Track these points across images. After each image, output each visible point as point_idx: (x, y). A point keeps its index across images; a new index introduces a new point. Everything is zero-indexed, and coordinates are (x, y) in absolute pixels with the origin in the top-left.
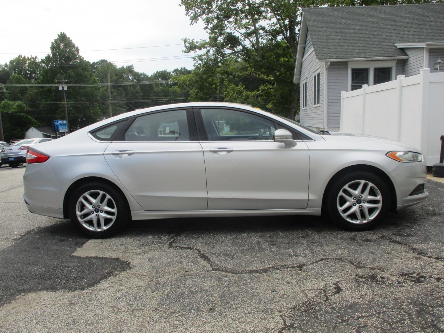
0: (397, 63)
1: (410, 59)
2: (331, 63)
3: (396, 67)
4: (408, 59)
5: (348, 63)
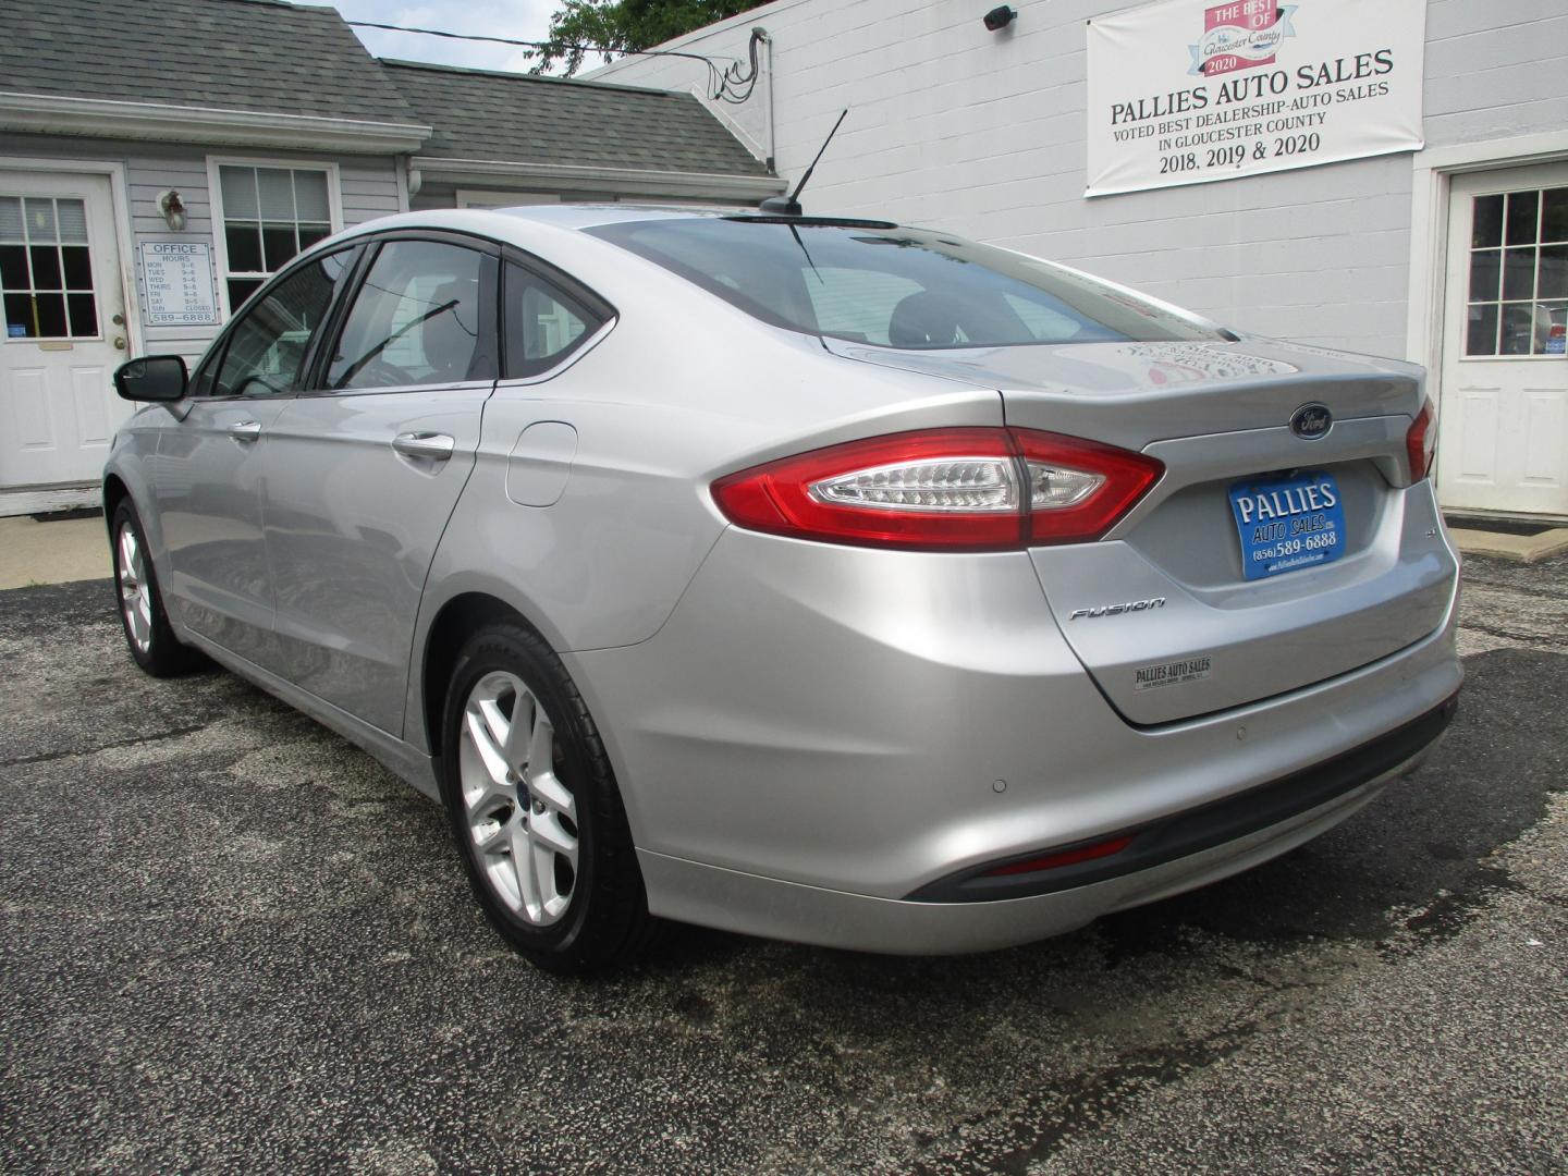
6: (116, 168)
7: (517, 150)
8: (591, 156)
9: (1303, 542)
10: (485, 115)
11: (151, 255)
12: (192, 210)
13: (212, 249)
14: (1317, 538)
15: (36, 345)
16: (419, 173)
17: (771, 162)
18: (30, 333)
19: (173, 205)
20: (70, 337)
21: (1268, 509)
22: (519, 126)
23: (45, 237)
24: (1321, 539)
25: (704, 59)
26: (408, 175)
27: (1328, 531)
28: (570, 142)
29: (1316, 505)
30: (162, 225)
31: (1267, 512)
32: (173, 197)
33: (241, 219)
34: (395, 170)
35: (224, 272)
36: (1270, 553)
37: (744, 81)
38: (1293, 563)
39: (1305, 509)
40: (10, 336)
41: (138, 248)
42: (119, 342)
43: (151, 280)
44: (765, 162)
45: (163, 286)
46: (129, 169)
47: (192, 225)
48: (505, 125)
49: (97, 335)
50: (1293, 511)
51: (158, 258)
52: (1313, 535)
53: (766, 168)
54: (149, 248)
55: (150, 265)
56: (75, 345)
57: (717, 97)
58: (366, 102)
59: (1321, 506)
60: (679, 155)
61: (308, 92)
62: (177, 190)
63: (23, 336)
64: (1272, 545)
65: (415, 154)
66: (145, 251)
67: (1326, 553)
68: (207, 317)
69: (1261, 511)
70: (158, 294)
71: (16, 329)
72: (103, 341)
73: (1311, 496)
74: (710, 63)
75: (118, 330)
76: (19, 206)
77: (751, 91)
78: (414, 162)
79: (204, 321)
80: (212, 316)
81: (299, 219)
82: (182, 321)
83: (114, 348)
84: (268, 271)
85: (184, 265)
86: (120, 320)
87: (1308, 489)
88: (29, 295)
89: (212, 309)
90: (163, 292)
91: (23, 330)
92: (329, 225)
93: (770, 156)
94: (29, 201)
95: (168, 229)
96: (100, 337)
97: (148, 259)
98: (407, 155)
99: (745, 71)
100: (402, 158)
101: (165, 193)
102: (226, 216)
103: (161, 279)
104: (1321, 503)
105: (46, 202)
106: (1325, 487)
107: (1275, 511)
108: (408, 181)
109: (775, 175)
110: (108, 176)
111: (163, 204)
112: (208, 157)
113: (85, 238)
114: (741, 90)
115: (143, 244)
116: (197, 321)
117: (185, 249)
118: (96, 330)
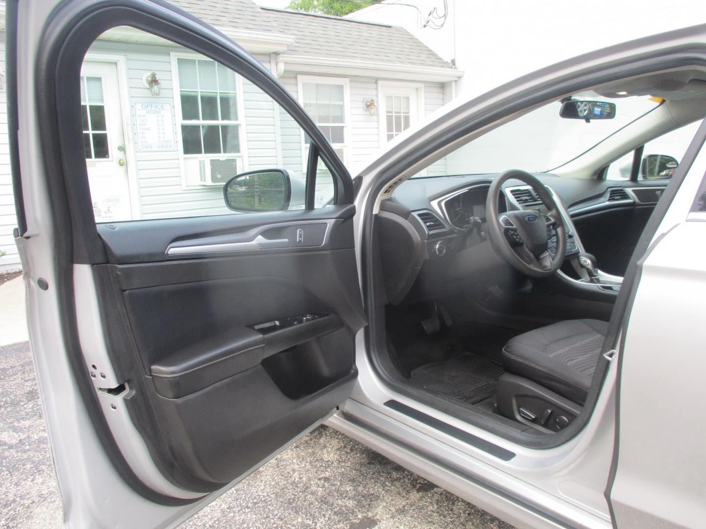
6: (120, 58)
7: (330, 52)
8: (367, 56)
10: (309, 34)
11: (140, 110)
12: (163, 84)
13: (173, 107)
16: (283, 64)
17: (453, 62)
19: (154, 81)
20: (93, 158)
22: (328, 40)
25: (415, 7)
26: (277, 65)
28: (355, 49)
30: (147, 93)
32: (154, 76)
33: (190, 90)
34: (270, 62)
35: (180, 121)
37: (440, 18)
41: (132, 106)
42: (122, 162)
43: (140, 125)
44: (450, 62)
45: (146, 129)
46: (128, 59)
47: (163, 93)
48: (321, 39)
49: (108, 157)
51: (144, 112)
53: (451, 64)
54: (139, 106)
55: (139, 116)
56: (97, 163)
57: (425, 26)
58: (255, 23)
60: (408, 57)
61: (224, 16)
62: (155, 72)
65: (284, 53)
66: (136, 108)
68: (170, 147)
70: (144, 133)
72: (112, 161)
74: (418, 9)
75: (121, 154)
77: (444, 23)
78: (281, 58)
79: (169, 149)
80: (173, 147)
81: (220, 90)
82: (157, 149)
83: (119, 165)
84: (203, 119)
85: (158, 117)
86: (122, 149)
89: (173, 142)
90: (146, 132)
92: (236, 93)
93: (453, 58)
95: (150, 95)
96: (110, 158)
97: (138, 113)
98: (277, 54)
99: (441, 12)
100: (274, 55)
101: (149, 74)
102: (180, 88)
103: (145, 125)
108: (277, 68)
109: (456, 68)
110: (116, 63)
111: (147, 80)
112: (171, 53)
113: (102, 100)
114: (439, 22)
115: (136, 104)
116: (165, 149)
117: (158, 107)
118: (108, 155)
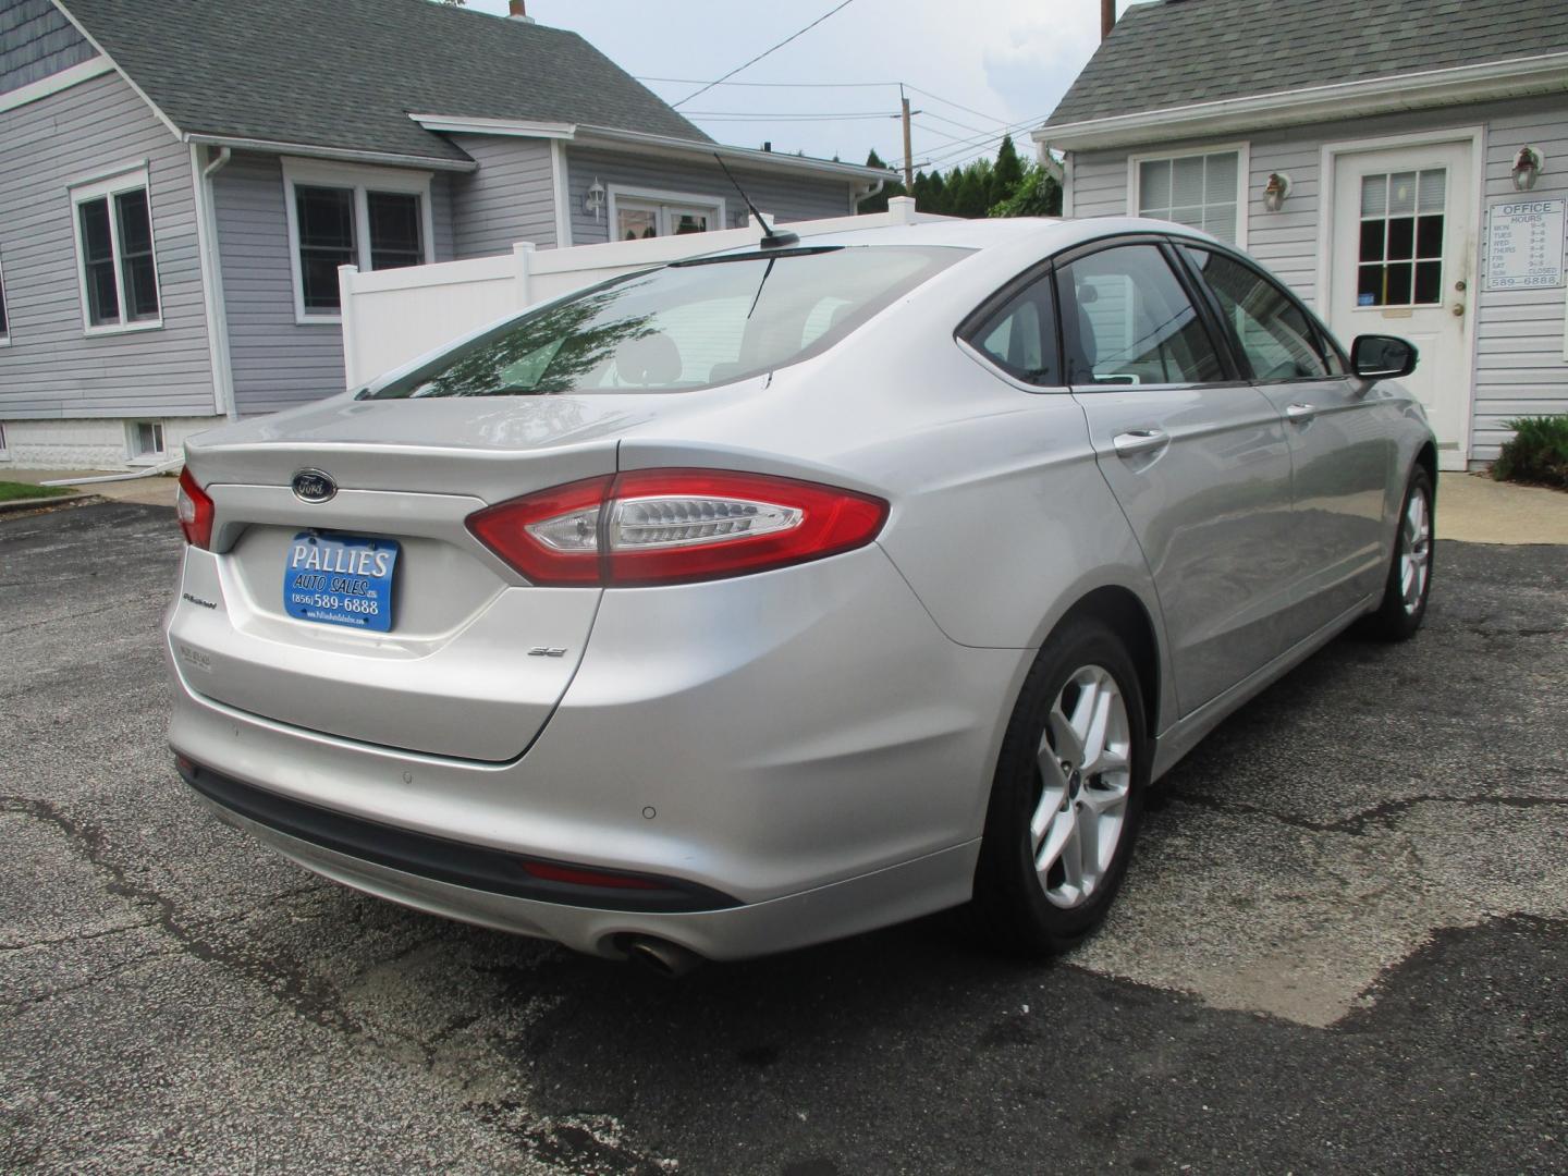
0: (433, 182)
1: (483, 173)
2: (235, 151)
3: (433, 195)
4: (473, 173)
5: (284, 160)
6: (1476, 132)
9: (341, 600)
11: (1499, 217)
12: (1544, 165)
14: (356, 602)
15: (1380, 313)
18: (1378, 302)
19: (1527, 162)
20: (1412, 305)
21: (317, 561)
23: (1403, 209)
24: (361, 605)
27: (370, 600)
29: (363, 570)
30: (1509, 185)
31: (314, 564)
32: (1527, 153)
36: (307, 600)
38: (330, 617)
39: (351, 571)
40: (1360, 305)
41: (1486, 213)
42: (1457, 308)
43: (1496, 243)
45: (1508, 250)
46: (1488, 131)
47: (1550, 181)
49: (1438, 302)
50: (338, 570)
51: (1507, 221)
52: (353, 598)
54: (1499, 210)
55: (1497, 228)
56: (1415, 312)
59: (367, 573)
62: (1532, 146)
63: (1370, 304)
64: (312, 594)
66: (1493, 215)
67: (366, 620)
68: (1552, 280)
69: (310, 561)
70: (1501, 258)
71: (1367, 298)
72: (1441, 307)
73: (363, 561)
75: (1456, 297)
76: (1415, 180)
79: (1548, 284)
80: (1557, 279)
82: (1523, 285)
83: (1452, 314)
85: (1533, 226)
86: (1463, 286)
87: (363, 554)
88: (1381, 266)
89: (1558, 272)
90: (1506, 255)
91: (1372, 299)
94: (1396, 176)
95: (1513, 189)
96: (1439, 304)
97: (1496, 222)
101: (1519, 151)
103: (1507, 242)
104: (370, 570)
105: (1410, 175)
106: (382, 557)
107: (322, 564)
110: (1469, 141)
113: (1441, 207)
115: (1492, 207)
116: (1540, 284)
117: (1538, 208)
118: (1438, 296)
